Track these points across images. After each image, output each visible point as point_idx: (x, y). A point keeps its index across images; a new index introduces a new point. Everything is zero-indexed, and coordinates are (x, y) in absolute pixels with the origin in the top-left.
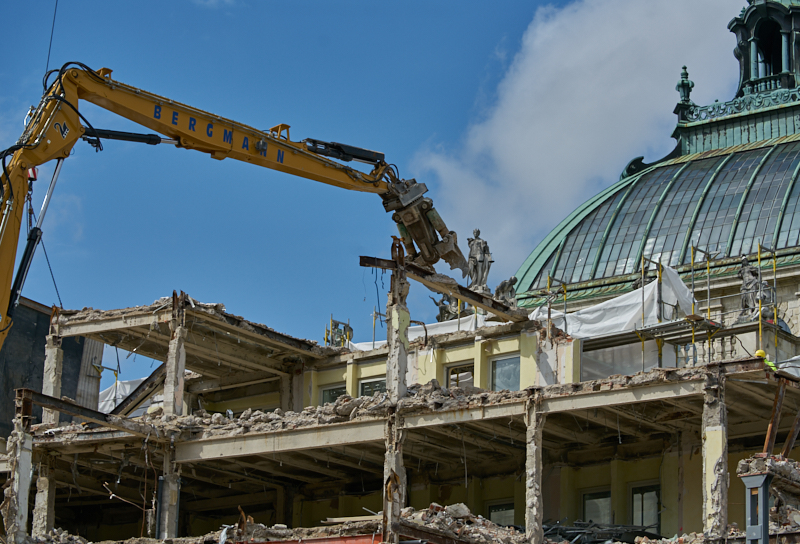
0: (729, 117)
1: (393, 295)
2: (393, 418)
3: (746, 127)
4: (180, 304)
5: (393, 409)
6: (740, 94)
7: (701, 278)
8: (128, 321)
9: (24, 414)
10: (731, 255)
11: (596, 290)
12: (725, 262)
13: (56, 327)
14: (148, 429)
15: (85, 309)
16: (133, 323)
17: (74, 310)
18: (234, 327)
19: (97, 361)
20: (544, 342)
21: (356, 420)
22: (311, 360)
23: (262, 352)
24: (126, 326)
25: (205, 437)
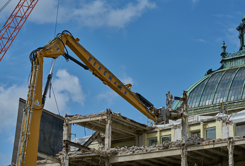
0: (238, 56)
1: (184, 109)
2: (184, 148)
3: (244, 59)
4: (109, 113)
5: (183, 145)
6: (241, 49)
7: (234, 106)
8: (92, 118)
9: (66, 148)
10: (242, 99)
11: (200, 110)
12: (241, 101)
13: (67, 121)
14: (101, 152)
15: (76, 115)
16: (93, 119)
17: (72, 115)
18: (124, 120)
19: (69, 132)
20: (224, 124)
21: (171, 149)
22: (145, 131)
23: (130, 128)
24: (91, 120)
25: (119, 155)
